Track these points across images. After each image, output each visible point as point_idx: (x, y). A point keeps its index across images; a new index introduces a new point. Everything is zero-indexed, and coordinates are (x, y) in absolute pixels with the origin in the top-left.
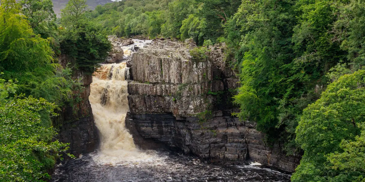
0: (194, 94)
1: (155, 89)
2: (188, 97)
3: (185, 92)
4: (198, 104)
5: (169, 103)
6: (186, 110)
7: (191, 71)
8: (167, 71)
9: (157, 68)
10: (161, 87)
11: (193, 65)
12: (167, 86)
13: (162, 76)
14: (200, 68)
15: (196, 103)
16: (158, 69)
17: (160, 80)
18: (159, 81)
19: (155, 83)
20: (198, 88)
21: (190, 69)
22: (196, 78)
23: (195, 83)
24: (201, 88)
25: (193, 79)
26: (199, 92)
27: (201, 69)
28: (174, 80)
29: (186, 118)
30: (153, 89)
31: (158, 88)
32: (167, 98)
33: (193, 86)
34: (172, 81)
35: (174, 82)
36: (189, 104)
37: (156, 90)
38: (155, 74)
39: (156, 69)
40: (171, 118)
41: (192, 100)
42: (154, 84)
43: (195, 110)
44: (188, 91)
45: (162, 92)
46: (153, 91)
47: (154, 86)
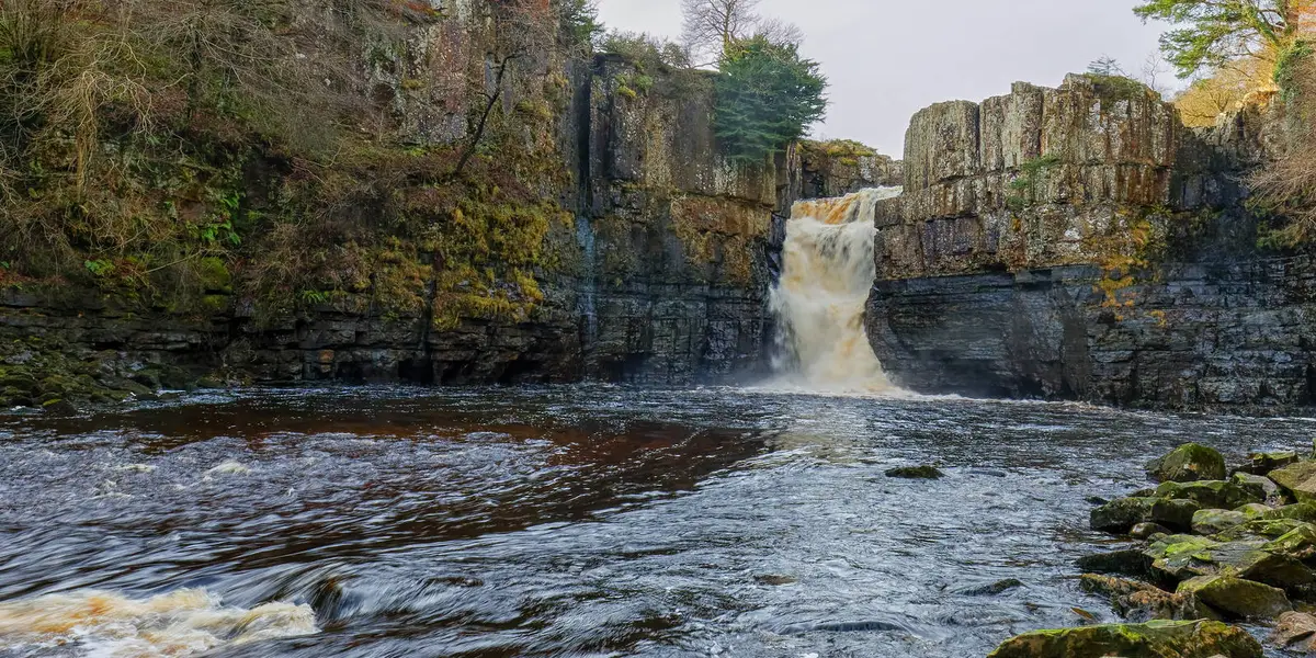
0: (1088, 195)
1: (951, 197)
2: (1062, 202)
3: (1051, 187)
4: (1102, 227)
5: (995, 233)
6: (1051, 242)
7: (1079, 122)
8: (993, 137)
9: (960, 132)
10: (971, 187)
11: (1089, 104)
12: (991, 179)
13: (975, 157)
14: (1117, 118)
15: (1095, 224)
16: (963, 134)
17: (970, 168)
18: (967, 173)
19: (952, 178)
20: (1105, 178)
21: (1077, 118)
22: (1099, 146)
23: (1095, 162)
24: (1120, 180)
25: (1087, 148)
26: (1107, 192)
27: (1121, 118)
28: (1015, 156)
29: (1048, 272)
30: (945, 198)
31: (961, 189)
32: (990, 220)
33: (1083, 172)
34: (1009, 163)
35: (1015, 163)
36: (1062, 225)
37: (955, 198)
38: (953, 150)
39: (959, 135)
40: (1001, 284)
41: (1077, 214)
42: (951, 181)
43: (1087, 243)
44: (1061, 184)
45: (972, 200)
46: (945, 204)
47: (950, 187)
